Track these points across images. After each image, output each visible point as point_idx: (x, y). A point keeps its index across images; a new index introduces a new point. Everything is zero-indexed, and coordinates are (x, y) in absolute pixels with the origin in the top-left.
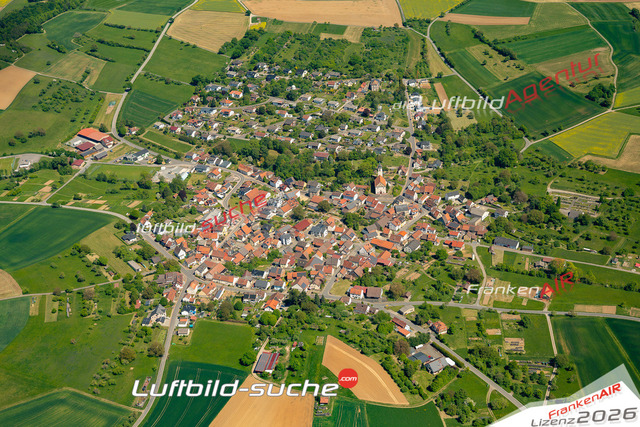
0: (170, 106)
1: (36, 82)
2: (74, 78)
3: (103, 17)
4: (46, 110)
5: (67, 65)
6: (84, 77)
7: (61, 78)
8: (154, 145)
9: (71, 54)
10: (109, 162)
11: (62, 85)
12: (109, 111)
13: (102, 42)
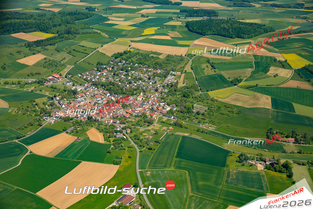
0: (86, 70)
1: (45, 59)
2: (59, 59)
3: (79, 43)
4: (45, 67)
5: (59, 56)
6: (63, 60)
7: (54, 59)
8: (75, 81)
9: (61, 53)
10: (57, 84)
11: (54, 61)
12: (66, 70)
13: (74, 50)
